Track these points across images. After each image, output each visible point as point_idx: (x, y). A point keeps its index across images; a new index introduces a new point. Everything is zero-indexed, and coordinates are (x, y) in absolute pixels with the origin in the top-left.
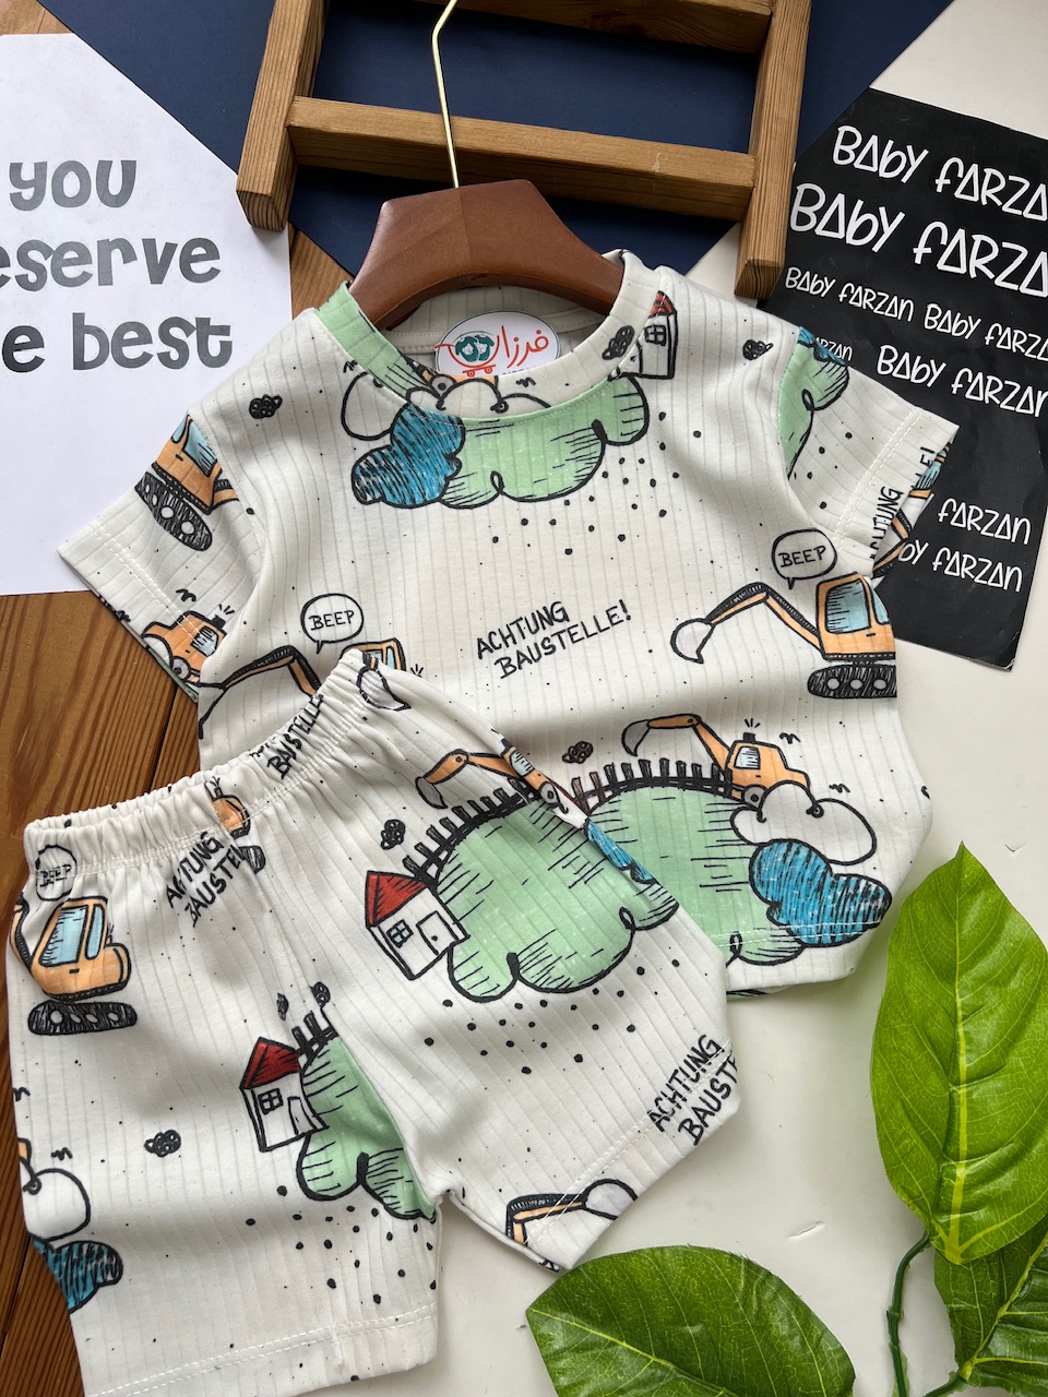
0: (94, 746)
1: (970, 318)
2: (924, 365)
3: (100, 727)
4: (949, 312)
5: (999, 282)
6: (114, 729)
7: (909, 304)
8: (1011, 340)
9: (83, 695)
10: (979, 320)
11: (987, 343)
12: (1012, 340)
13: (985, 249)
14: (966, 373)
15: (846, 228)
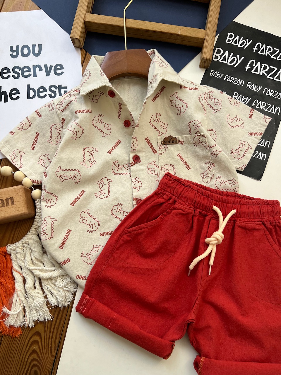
1: (259, 86)
2: (245, 98)
4: (253, 84)
5: (268, 77)
7: (243, 82)
8: (270, 93)
10: (262, 87)
11: (263, 93)
13: (265, 68)
14: (257, 101)
15: (228, 60)
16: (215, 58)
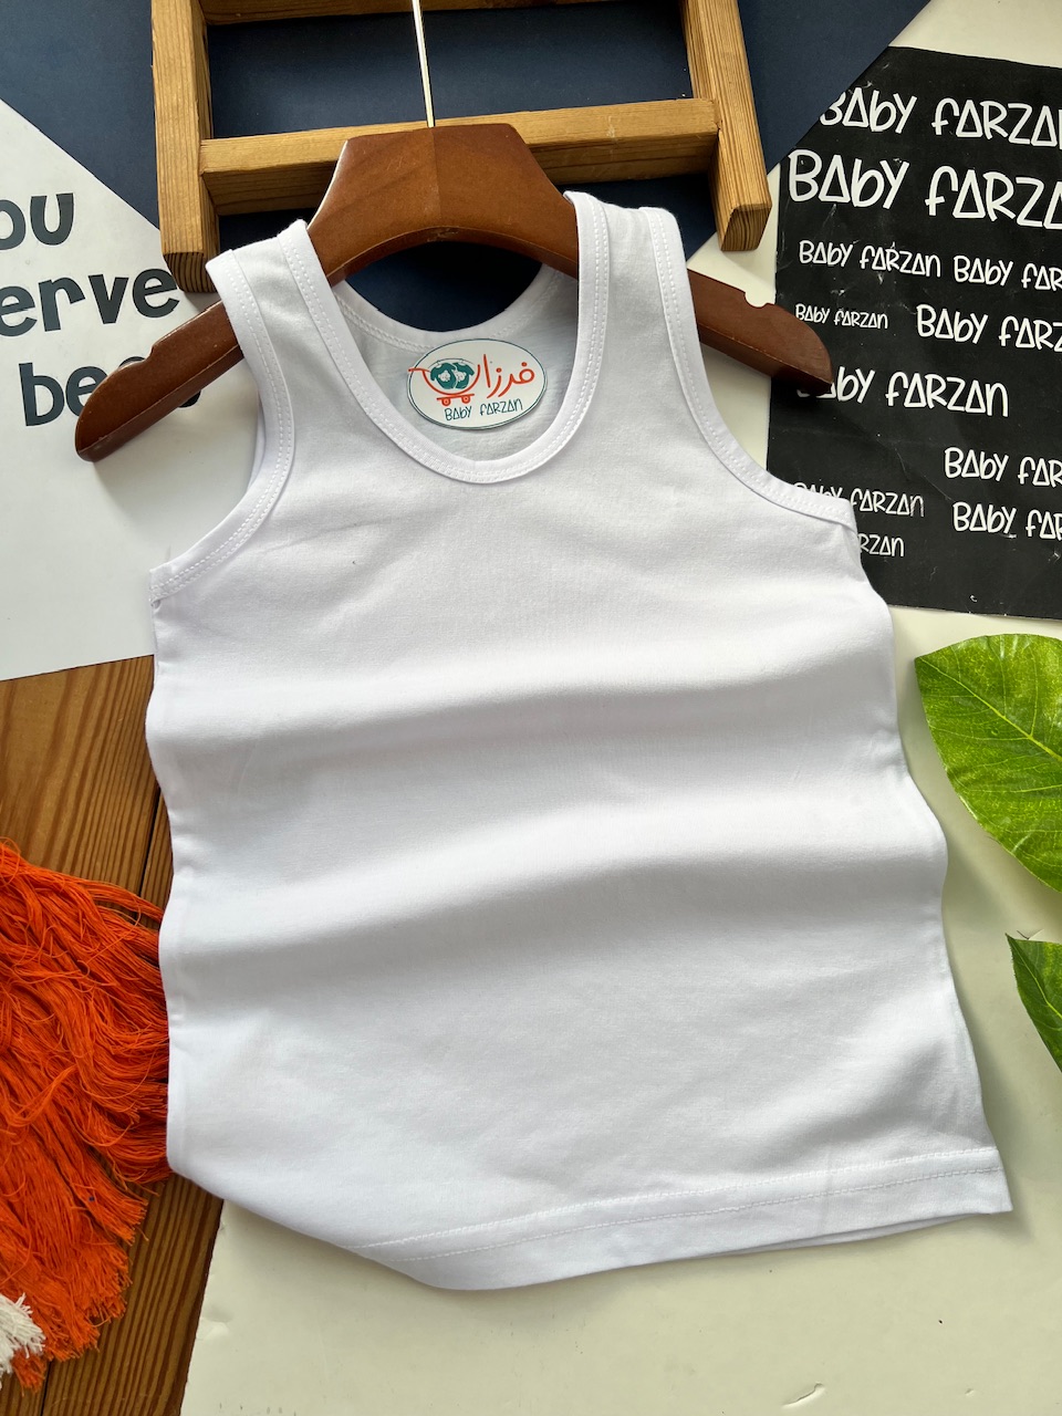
0: (80, 817)
1: (1001, 262)
2: (965, 321)
3: (85, 795)
4: (977, 261)
5: (1022, 221)
6: (101, 795)
7: (934, 259)
8: (1050, 279)
9: (63, 761)
10: (1011, 264)
11: (1025, 286)
12: (1049, 277)
13: (999, 189)
14: (1011, 323)
15: (850, 191)
16: (799, 193)
